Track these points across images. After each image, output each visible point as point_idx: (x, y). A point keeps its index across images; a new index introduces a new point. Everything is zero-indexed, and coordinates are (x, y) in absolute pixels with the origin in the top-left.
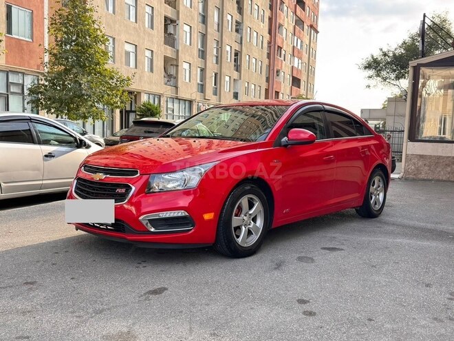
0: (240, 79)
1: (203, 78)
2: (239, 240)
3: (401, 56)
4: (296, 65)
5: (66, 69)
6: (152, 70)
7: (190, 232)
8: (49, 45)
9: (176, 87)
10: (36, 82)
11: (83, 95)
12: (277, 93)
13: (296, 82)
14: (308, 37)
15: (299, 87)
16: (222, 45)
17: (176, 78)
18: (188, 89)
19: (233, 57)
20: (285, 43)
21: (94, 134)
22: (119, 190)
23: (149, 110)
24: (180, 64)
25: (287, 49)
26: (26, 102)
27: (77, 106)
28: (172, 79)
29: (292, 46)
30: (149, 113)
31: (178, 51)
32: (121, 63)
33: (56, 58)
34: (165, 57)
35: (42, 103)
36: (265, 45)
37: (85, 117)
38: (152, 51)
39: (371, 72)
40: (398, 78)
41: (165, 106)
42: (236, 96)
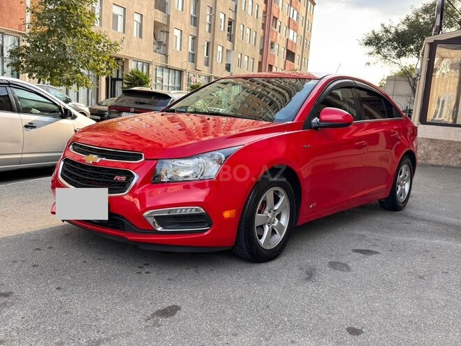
0: (233, 50)
1: (195, 46)
2: (262, 241)
3: (404, 33)
4: (291, 38)
5: (49, 30)
6: (141, 36)
7: (206, 233)
8: (31, 3)
9: (166, 56)
10: (17, 44)
11: (67, 59)
12: (271, 66)
13: (290, 55)
14: (305, 8)
15: (293, 62)
16: (215, 12)
17: (166, 45)
18: (179, 59)
19: (227, 26)
20: (280, 14)
21: (78, 102)
22: (117, 178)
23: (137, 78)
24: (170, 31)
25: (283, 20)
26: (5, 64)
27: (61, 71)
28: (162, 46)
29: (287, 17)
30: (137, 82)
31: (169, 16)
32: (109, 26)
33: (39, 18)
34: (156, 23)
35: (22, 66)
36: (261, 15)
37: (69, 84)
38: (142, 15)
39: (372, 49)
40: (399, 56)
41: (154, 75)
42: (228, 68)
